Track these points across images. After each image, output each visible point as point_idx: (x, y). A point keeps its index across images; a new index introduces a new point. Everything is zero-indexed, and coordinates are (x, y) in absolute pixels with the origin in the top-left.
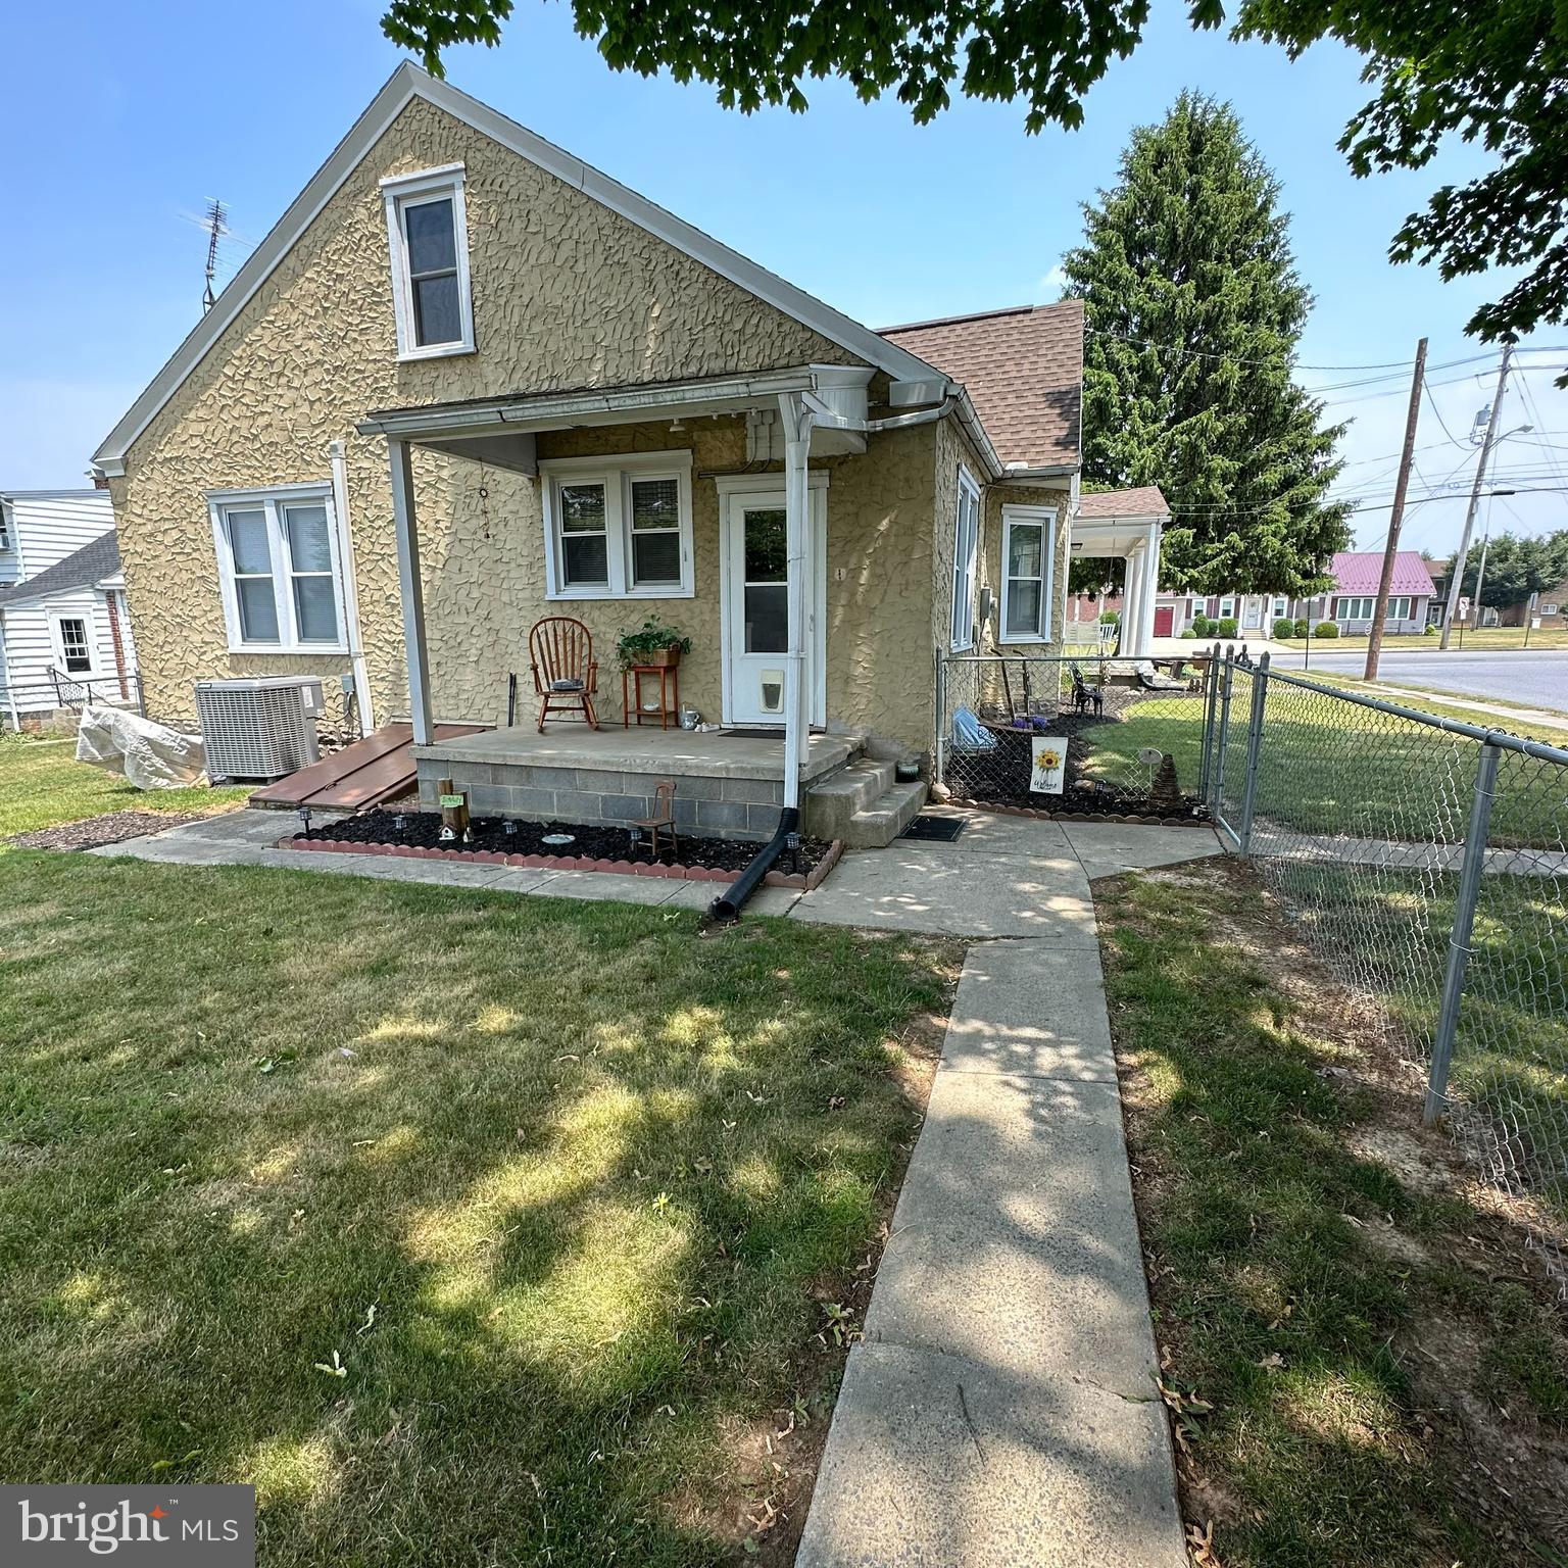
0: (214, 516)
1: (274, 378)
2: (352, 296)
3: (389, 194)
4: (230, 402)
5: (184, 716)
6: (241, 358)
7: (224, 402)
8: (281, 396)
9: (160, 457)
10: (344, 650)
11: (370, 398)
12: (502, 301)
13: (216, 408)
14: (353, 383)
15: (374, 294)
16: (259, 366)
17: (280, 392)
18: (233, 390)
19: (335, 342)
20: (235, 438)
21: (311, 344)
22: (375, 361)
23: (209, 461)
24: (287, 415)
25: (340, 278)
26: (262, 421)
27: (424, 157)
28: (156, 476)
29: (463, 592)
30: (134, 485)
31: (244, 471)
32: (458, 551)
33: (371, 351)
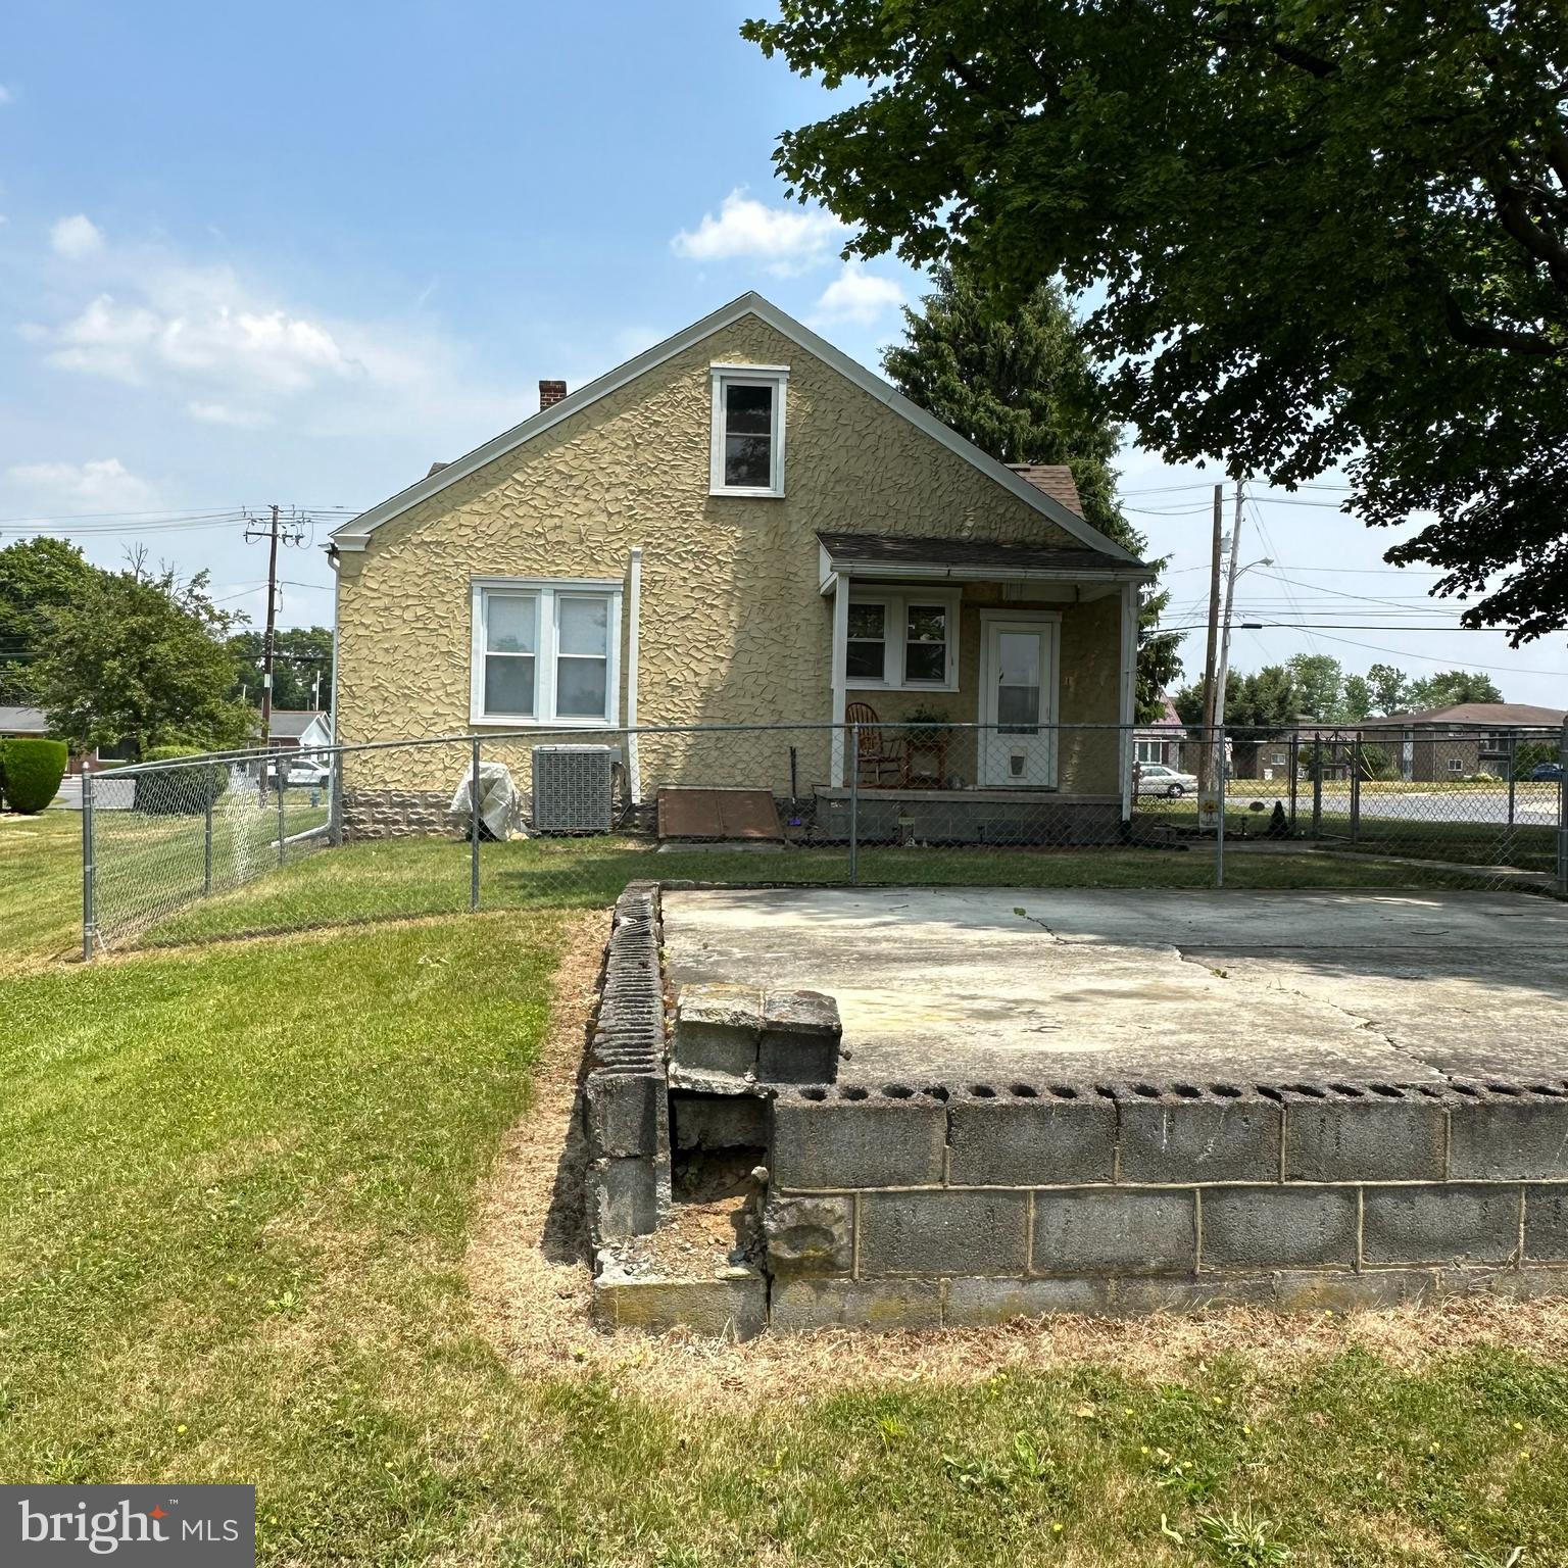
0: (476, 599)
1: (571, 489)
2: (667, 439)
3: (716, 375)
4: (516, 502)
5: (392, 786)
6: (535, 468)
7: (508, 501)
8: (576, 505)
9: (416, 540)
10: (615, 724)
11: (674, 518)
12: (812, 465)
13: (498, 506)
14: (657, 504)
15: (691, 441)
16: (556, 477)
17: (576, 500)
18: (520, 493)
19: (641, 470)
20: (514, 532)
21: (618, 469)
22: (683, 491)
23: (479, 549)
24: (580, 521)
25: (657, 423)
26: (549, 523)
27: (750, 355)
28: (407, 555)
29: (750, 680)
30: (375, 562)
31: (520, 562)
32: (748, 645)
33: (681, 483)
